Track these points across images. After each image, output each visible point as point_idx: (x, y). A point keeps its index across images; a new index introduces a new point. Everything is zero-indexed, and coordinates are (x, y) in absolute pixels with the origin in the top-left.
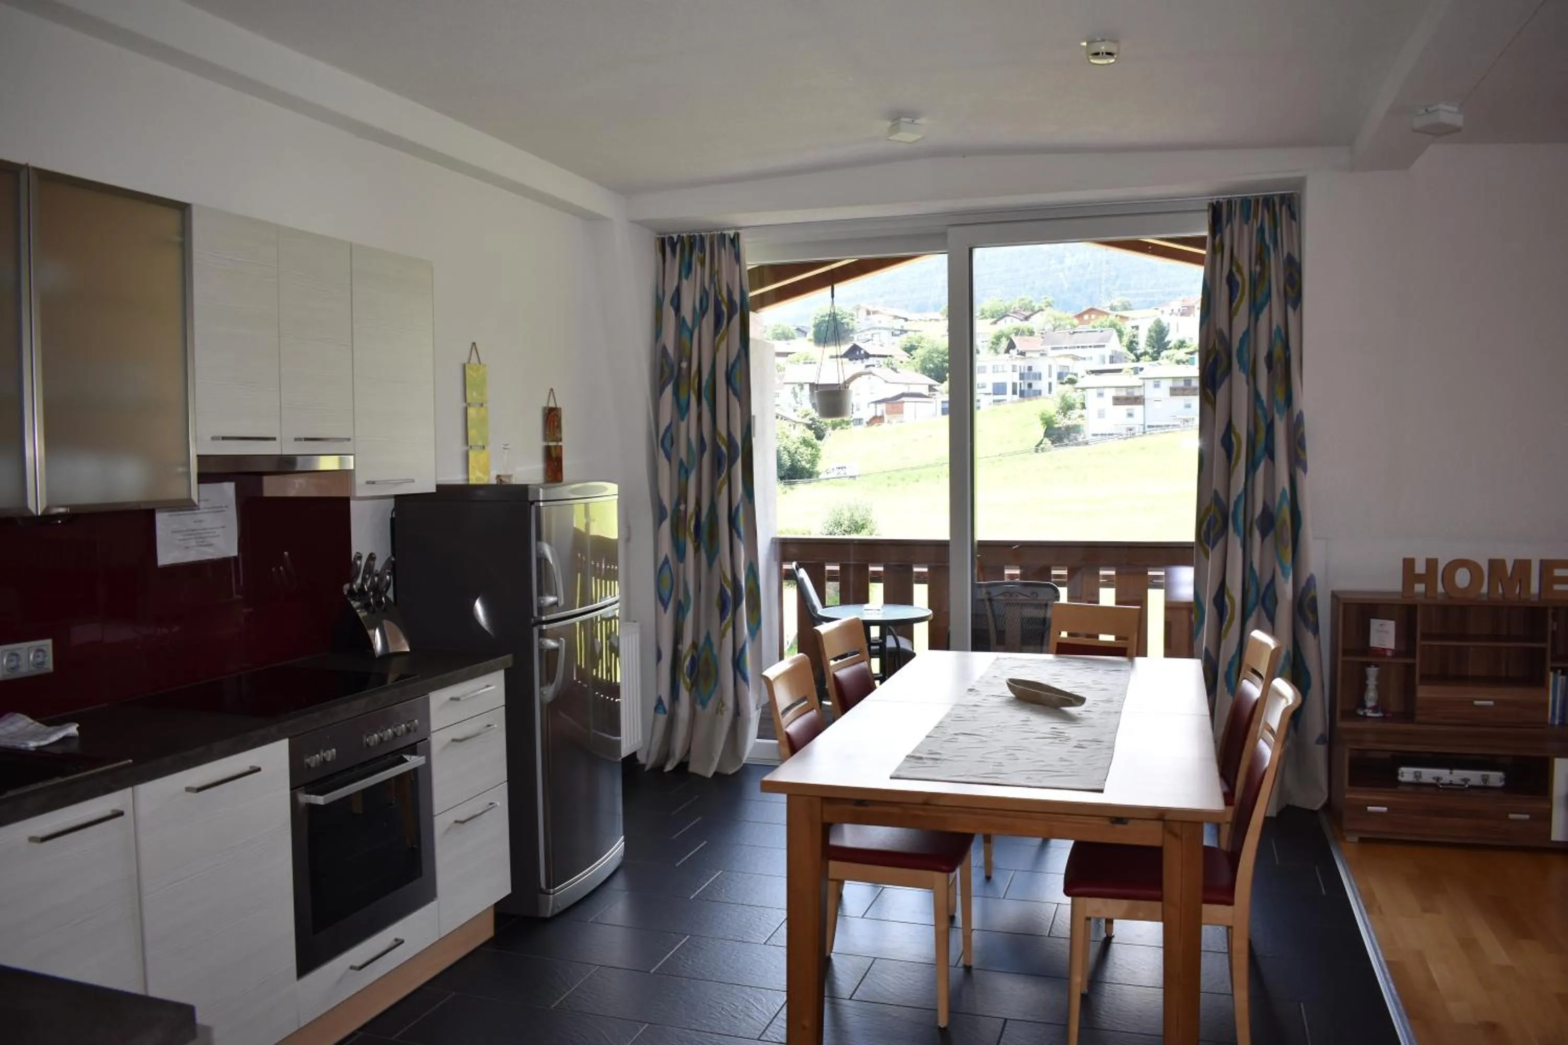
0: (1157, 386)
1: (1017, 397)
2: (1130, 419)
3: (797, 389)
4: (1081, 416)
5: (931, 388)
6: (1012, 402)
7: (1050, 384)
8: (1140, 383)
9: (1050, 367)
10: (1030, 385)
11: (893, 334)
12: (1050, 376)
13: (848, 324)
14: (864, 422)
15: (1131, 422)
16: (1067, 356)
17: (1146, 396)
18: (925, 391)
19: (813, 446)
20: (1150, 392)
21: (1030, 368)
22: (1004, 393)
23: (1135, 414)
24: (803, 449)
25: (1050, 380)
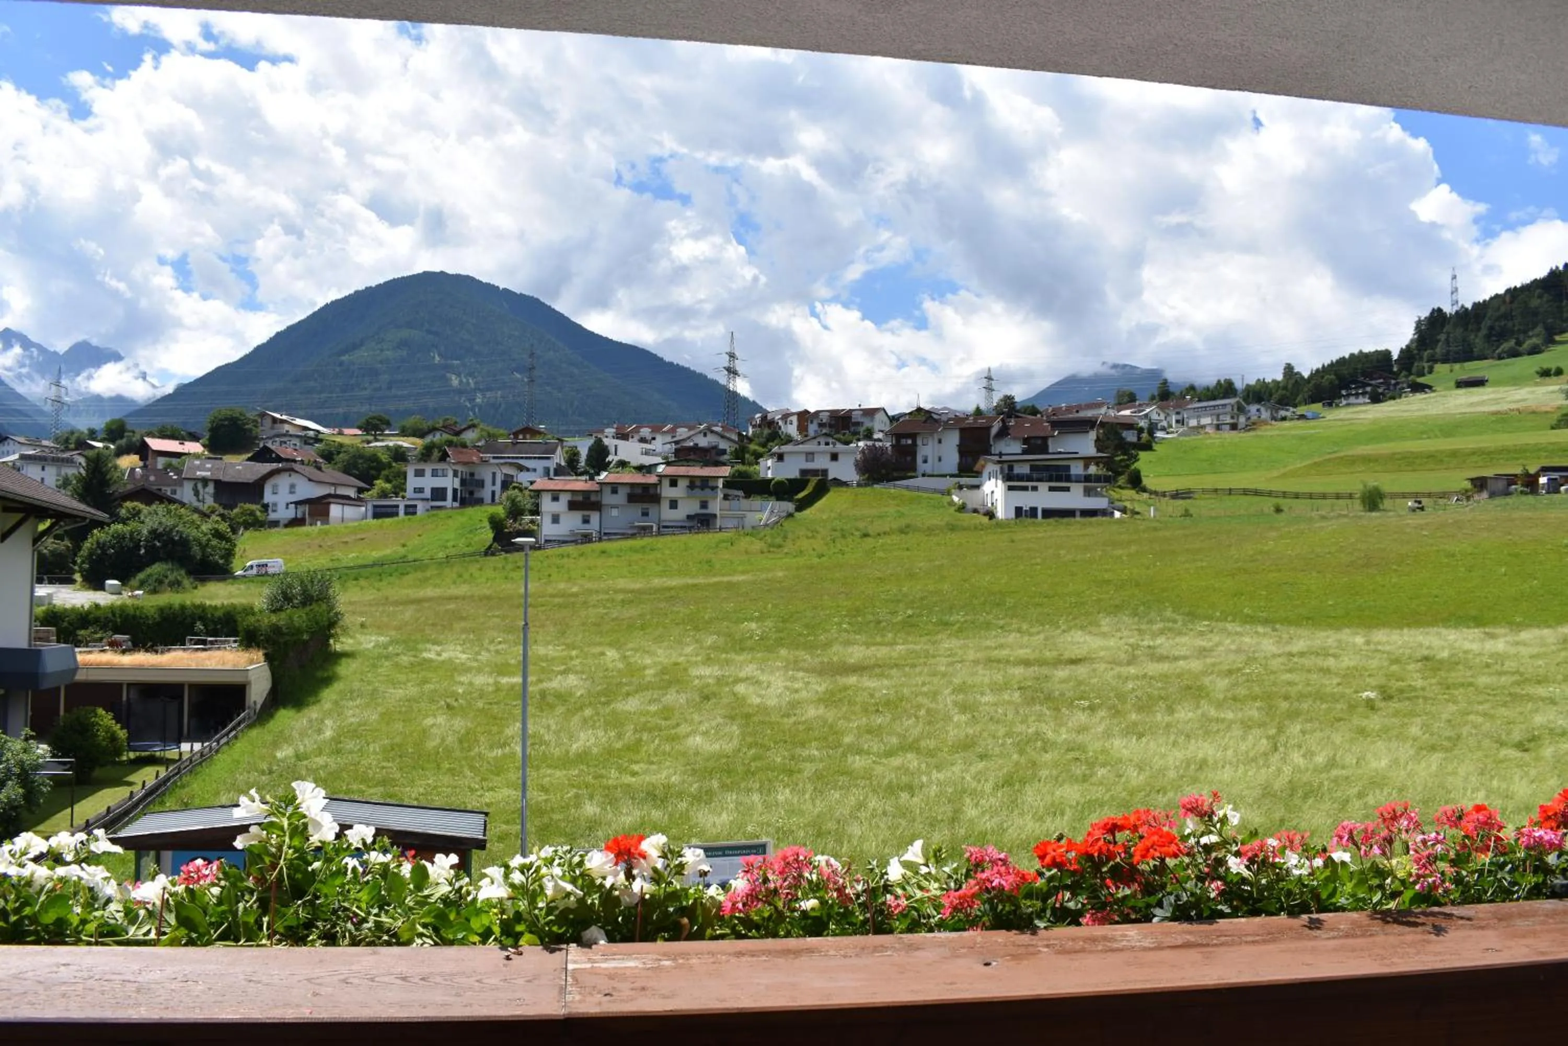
0: (614, 492)
1: (456, 504)
2: (586, 526)
3: (200, 486)
4: (532, 522)
5: (360, 490)
6: (452, 508)
7: (493, 493)
8: (596, 488)
9: (494, 474)
10: (471, 493)
11: (306, 443)
12: (494, 484)
13: (250, 430)
14: (282, 524)
15: (586, 529)
16: (511, 464)
17: (604, 502)
18: (352, 493)
19: (228, 540)
20: (608, 498)
21: (472, 475)
22: (444, 499)
23: (592, 520)
24: (214, 542)
25: (494, 488)
